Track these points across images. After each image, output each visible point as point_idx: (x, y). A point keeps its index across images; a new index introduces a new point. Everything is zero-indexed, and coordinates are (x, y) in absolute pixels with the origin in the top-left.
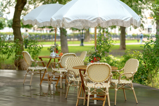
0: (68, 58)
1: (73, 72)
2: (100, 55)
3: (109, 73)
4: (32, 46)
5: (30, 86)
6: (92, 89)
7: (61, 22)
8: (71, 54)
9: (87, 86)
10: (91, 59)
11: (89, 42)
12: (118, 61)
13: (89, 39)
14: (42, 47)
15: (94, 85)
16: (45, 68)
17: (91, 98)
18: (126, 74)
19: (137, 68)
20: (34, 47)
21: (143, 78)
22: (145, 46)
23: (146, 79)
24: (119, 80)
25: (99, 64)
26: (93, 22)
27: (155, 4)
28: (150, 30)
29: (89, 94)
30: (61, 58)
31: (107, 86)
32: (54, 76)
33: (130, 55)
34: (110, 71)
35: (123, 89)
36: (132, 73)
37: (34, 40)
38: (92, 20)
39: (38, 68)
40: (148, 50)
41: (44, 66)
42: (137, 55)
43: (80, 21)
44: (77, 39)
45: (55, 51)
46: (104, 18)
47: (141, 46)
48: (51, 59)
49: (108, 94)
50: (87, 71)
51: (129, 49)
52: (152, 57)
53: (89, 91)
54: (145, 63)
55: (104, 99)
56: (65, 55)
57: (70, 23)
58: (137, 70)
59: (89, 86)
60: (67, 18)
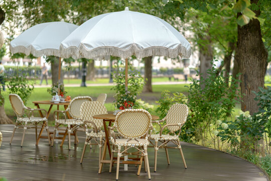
0: (84, 103)
1: (93, 123)
2: (134, 98)
3: (149, 124)
4: (17, 87)
5: (21, 147)
6: (123, 147)
7: (78, 51)
8: (85, 97)
9: (116, 144)
10: (121, 105)
11: (94, 81)
12: (151, 109)
13: (93, 76)
14: (33, 88)
15: (126, 142)
16: (45, 119)
17: (121, 163)
18: (169, 126)
19: (186, 118)
20: (21, 88)
21: (189, 134)
22: (191, 86)
23: (194, 134)
24: (160, 135)
25: (135, 112)
26: (125, 50)
27: (201, 23)
28: (187, 62)
29: (120, 155)
30: (70, 103)
31: (145, 143)
32: (57, 132)
33: (168, 99)
34: (149, 122)
35: (165, 148)
36: (179, 124)
37: (20, 77)
38: (124, 48)
39: (34, 119)
40: (196, 91)
41: (42, 116)
42: (180, 99)
43: (106, 48)
44: (73, 76)
45: (59, 93)
46: (141, 45)
47: (185, 86)
48: (51, 106)
49: (146, 154)
50: (117, 121)
51: (168, 91)
52: (202, 102)
53: (119, 151)
54: (192, 111)
55: (139, 162)
56: (76, 99)
57: (92, 52)
58: (185, 120)
59: (120, 143)
60: (86, 45)
